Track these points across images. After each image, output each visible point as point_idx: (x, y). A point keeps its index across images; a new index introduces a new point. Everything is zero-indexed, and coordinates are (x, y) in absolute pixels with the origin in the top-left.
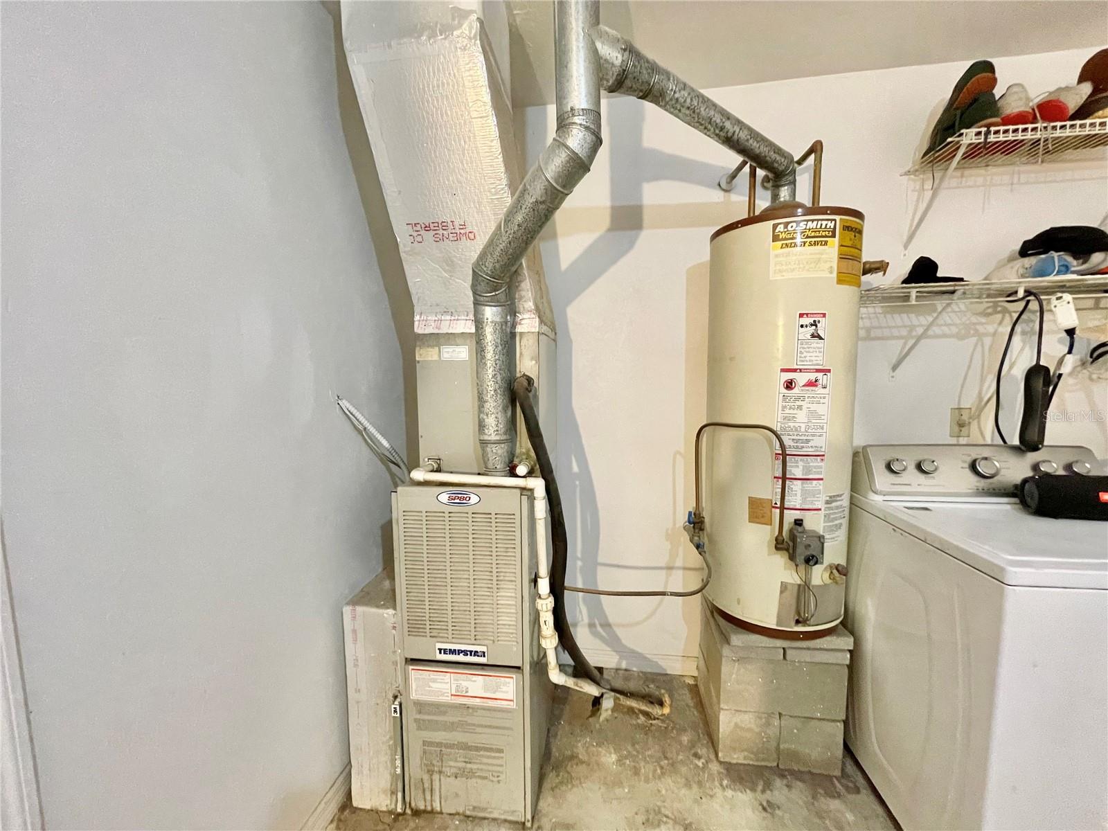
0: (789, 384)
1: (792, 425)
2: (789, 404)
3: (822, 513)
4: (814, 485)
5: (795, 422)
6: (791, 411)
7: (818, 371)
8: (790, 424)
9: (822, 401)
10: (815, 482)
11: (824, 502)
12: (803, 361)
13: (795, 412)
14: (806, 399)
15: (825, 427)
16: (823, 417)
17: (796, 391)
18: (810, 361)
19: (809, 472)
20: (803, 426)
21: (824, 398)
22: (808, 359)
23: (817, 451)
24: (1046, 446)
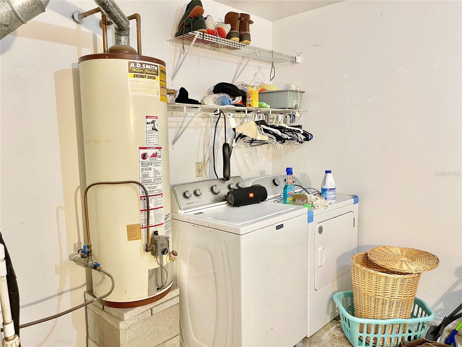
0: (144, 156)
1: (147, 179)
2: (145, 167)
3: (164, 225)
4: (159, 211)
5: (148, 177)
6: (147, 171)
7: (157, 148)
8: (146, 179)
9: (160, 164)
10: (160, 209)
11: (164, 219)
12: (149, 143)
13: (148, 171)
14: (153, 164)
15: (162, 178)
16: (161, 173)
17: (147, 160)
18: (153, 143)
19: (157, 204)
20: (152, 179)
21: (160, 163)
22: (152, 141)
23: (159, 192)
24: (232, 177)
